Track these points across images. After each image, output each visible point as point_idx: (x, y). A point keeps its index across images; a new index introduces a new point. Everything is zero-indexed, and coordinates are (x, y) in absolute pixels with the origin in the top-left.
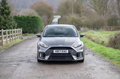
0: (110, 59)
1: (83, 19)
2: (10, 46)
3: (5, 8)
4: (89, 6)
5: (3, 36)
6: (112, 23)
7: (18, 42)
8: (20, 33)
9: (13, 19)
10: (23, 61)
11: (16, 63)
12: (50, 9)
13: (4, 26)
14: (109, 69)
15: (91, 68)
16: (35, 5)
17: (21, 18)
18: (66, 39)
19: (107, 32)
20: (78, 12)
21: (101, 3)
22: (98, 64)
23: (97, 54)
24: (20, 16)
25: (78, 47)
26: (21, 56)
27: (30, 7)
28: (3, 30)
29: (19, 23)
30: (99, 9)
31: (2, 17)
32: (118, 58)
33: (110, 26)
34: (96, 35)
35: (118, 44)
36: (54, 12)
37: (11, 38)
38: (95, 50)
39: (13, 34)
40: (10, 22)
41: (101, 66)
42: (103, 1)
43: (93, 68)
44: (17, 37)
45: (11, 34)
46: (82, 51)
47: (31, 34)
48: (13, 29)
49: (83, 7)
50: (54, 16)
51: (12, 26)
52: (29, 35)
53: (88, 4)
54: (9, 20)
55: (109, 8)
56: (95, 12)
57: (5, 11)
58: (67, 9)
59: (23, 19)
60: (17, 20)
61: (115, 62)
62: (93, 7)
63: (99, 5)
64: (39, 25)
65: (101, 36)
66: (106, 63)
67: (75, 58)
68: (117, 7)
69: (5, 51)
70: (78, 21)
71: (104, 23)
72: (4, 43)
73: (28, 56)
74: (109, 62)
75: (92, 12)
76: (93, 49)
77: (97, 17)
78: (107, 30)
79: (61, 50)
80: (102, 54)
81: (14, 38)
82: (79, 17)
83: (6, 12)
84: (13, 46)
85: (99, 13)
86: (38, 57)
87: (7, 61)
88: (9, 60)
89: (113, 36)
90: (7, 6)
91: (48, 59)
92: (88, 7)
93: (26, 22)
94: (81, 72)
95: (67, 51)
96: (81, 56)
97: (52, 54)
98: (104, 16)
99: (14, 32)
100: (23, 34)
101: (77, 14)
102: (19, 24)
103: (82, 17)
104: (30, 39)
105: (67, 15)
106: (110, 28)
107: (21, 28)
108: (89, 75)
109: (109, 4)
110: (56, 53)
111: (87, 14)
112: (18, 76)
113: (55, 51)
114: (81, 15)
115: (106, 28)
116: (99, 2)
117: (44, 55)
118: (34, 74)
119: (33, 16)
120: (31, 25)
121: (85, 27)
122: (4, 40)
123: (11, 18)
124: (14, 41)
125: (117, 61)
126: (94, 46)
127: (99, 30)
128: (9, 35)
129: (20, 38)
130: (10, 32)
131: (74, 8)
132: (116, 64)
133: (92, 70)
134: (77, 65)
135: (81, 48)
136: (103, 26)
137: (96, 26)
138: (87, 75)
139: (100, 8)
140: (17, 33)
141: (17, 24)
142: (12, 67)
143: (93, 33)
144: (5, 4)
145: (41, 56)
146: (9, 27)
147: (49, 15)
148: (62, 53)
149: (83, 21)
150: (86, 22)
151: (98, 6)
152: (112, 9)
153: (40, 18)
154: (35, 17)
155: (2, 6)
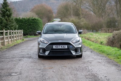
0: (108, 55)
1: (82, 22)
2: (12, 46)
3: (7, 10)
4: (88, 8)
5: (5, 36)
6: (110, 25)
7: (20, 43)
8: (21, 34)
9: (14, 21)
10: (24, 57)
11: (17, 59)
12: (50, 12)
13: (5, 27)
14: (106, 63)
15: (89, 62)
16: (36, 8)
17: (22, 20)
18: (65, 35)
19: (106, 33)
20: (77, 14)
21: (100, 5)
22: (95, 59)
23: (95, 51)
24: (21, 19)
25: (76, 42)
26: (22, 54)
27: (30, 10)
28: (5, 30)
29: (20, 25)
30: (98, 12)
31: (3, 18)
32: (115, 54)
33: (108, 28)
34: (95, 36)
35: (115, 44)
36: (54, 15)
37: (13, 39)
38: (93, 49)
39: (15, 35)
40: (11, 23)
41: (98, 60)
42: (102, 4)
43: (91, 62)
44: (18, 38)
45: (13, 35)
46: (80, 47)
47: (32, 36)
48: (15, 30)
49: (82, 9)
50: (54, 19)
51: (13, 27)
52: (30, 37)
53: (87, 6)
54: (11, 22)
55: (108, 11)
56: (94, 15)
57: (6, 13)
58: (67, 12)
59: (24, 21)
60: (18, 23)
61: (112, 57)
62: (92, 10)
63: (97, 7)
64: (39, 27)
65: (99, 37)
66: (103, 58)
67: (74, 53)
68: (116, 9)
69: (7, 50)
70: (78, 23)
71: (103, 26)
72: (6, 43)
73: (29, 54)
74: (106, 57)
75: (91, 15)
76: (92, 47)
77: (95, 19)
78: (106, 32)
79: (60, 46)
80: (100, 51)
81: (15, 39)
82: (79, 19)
83: (8, 14)
84: (15, 46)
85: (98, 15)
86: (38, 53)
87: (9, 57)
88: (11, 56)
89: (111, 36)
90: (8, 8)
91: (48, 55)
92: (87, 10)
93: (26, 25)
94: (79, 65)
95: (66, 47)
96: (79, 51)
97: (52, 49)
98: (102, 18)
99: (15, 33)
100: (24, 36)
101: (76, 17)
102: (20, 27)
103: (81, 20)
104: (31, 40)
105: (67, 17)
106: (109, 30)
107: (22, 30)
108: (86, 67)
109: (107, 7)
110: (56, 48)
111: (87, 16)
112: (20, 69)
113: (54, 47)
114: (80, 18)
115: (104, 30)
116: (98, 4)
117: (44, 50)
118: (35, 67)
119: (33, 18)
120: (31, 27)
121: (84, 29)
122: (6, 41)
123: (12, 19)
124: (15, 41)
125: (114, 56)
126: (92, 45)
127: (98, 32)
128: (10, 36)
129: (21, 39)
130: (12, 33)
131: (73, 11)
132: (113, 59)
133: (89, 64)
134: (76, 59)
135: (80, 44)
136: (102, 28)
137: (95, 28)
138: (85, 67)
139: (98, 10)
140: (18, 34)
141: (18, 25)
142: (14, 62)
143: (92, 35)
144: (6, 7)
145: (41, 51)
146: (11, 28)
147: (49, 18)
148: (62, 48)
149: (82, 23)
150: (85, 24)
151: (97, 9)
152: (110, 11)
153: (40, 20)
154: (35, 19)
155: (3, 8)
